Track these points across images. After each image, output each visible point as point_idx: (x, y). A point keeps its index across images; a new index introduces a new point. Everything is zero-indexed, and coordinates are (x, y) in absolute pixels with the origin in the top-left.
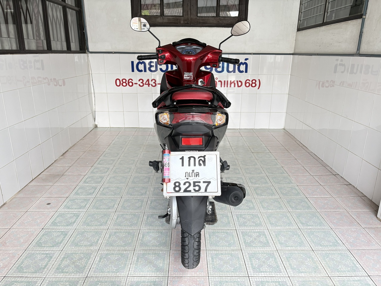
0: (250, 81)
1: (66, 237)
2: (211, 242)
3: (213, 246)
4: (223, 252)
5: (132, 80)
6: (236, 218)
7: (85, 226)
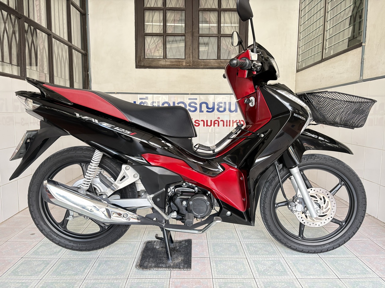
1: (47, 266)
2: (217, 270)
3: (220, 274)
4: (233, 280)
7: (72, 256)
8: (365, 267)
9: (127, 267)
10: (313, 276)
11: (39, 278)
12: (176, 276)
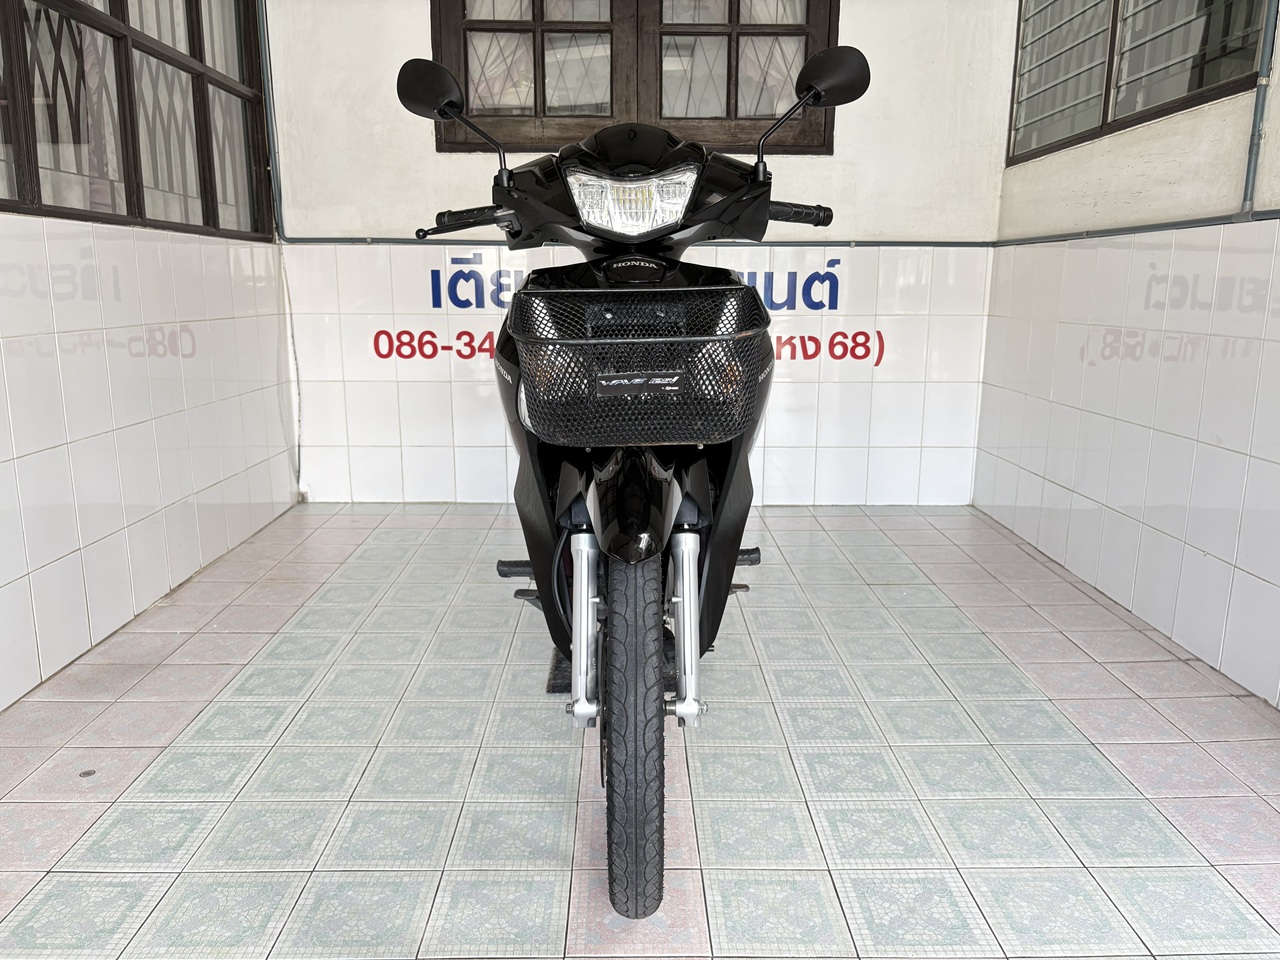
0: (845, 336)
2: (730, 924)
3: (739, 940)
5: (433, 335)
6: (826, 824)
8: (1242, 906)
9: (414, 909)
10: (1065, 946)
12: (585, 950)
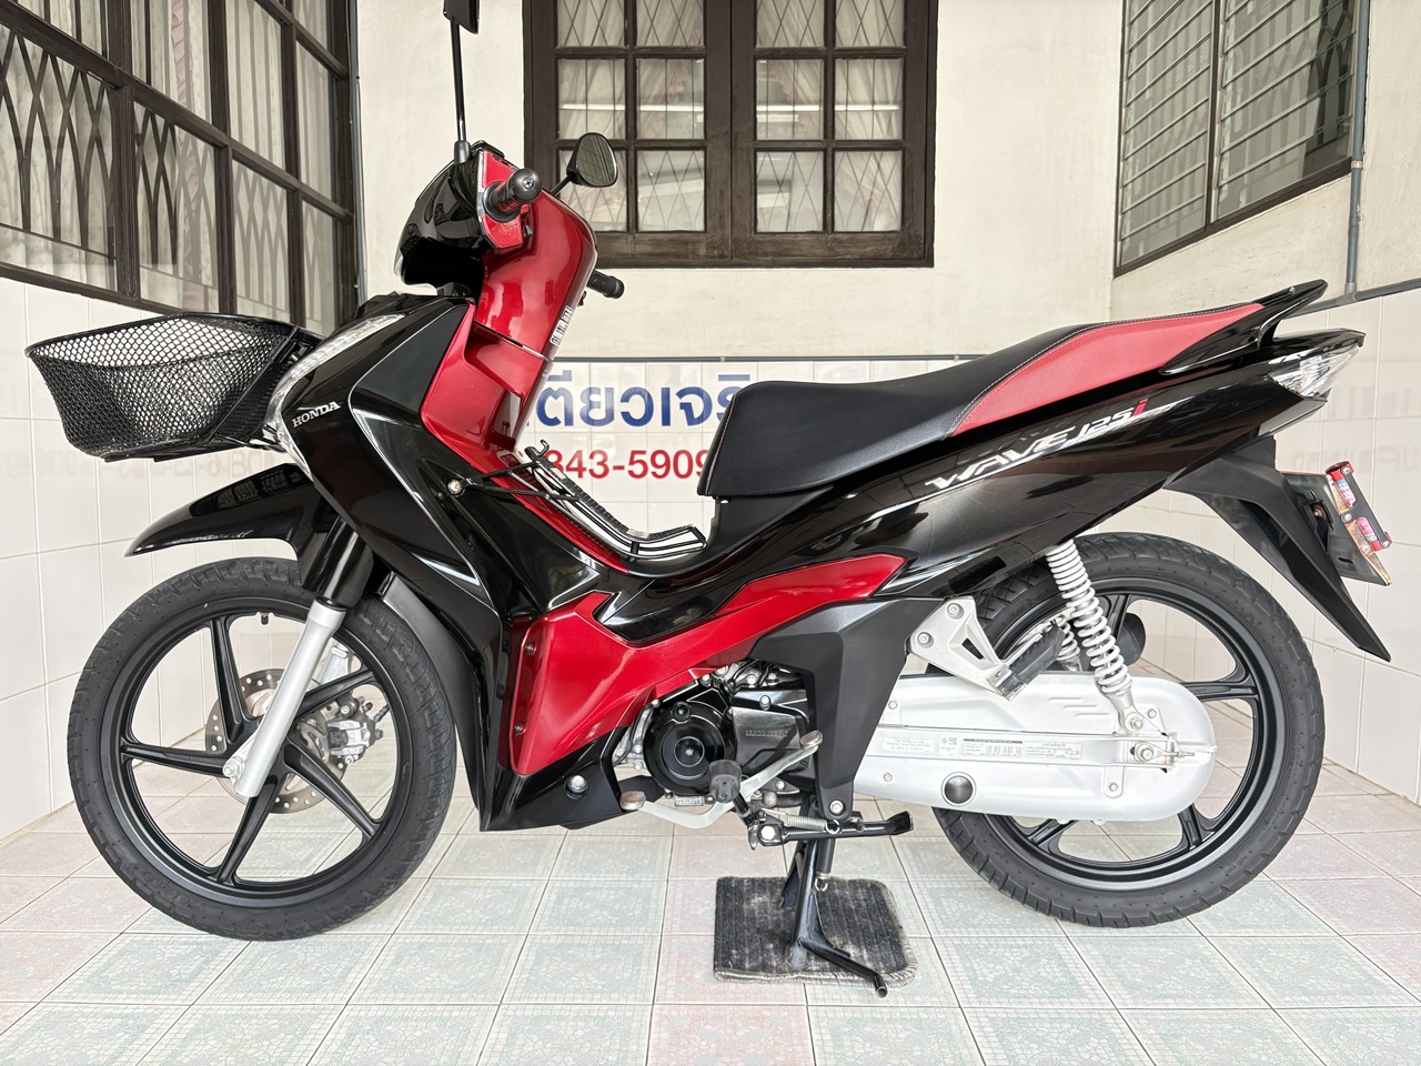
8: (1370, 970)
9: (497, 965)
10: (1178, 1000)
11: (184, 1000)
12: (675, 998)
